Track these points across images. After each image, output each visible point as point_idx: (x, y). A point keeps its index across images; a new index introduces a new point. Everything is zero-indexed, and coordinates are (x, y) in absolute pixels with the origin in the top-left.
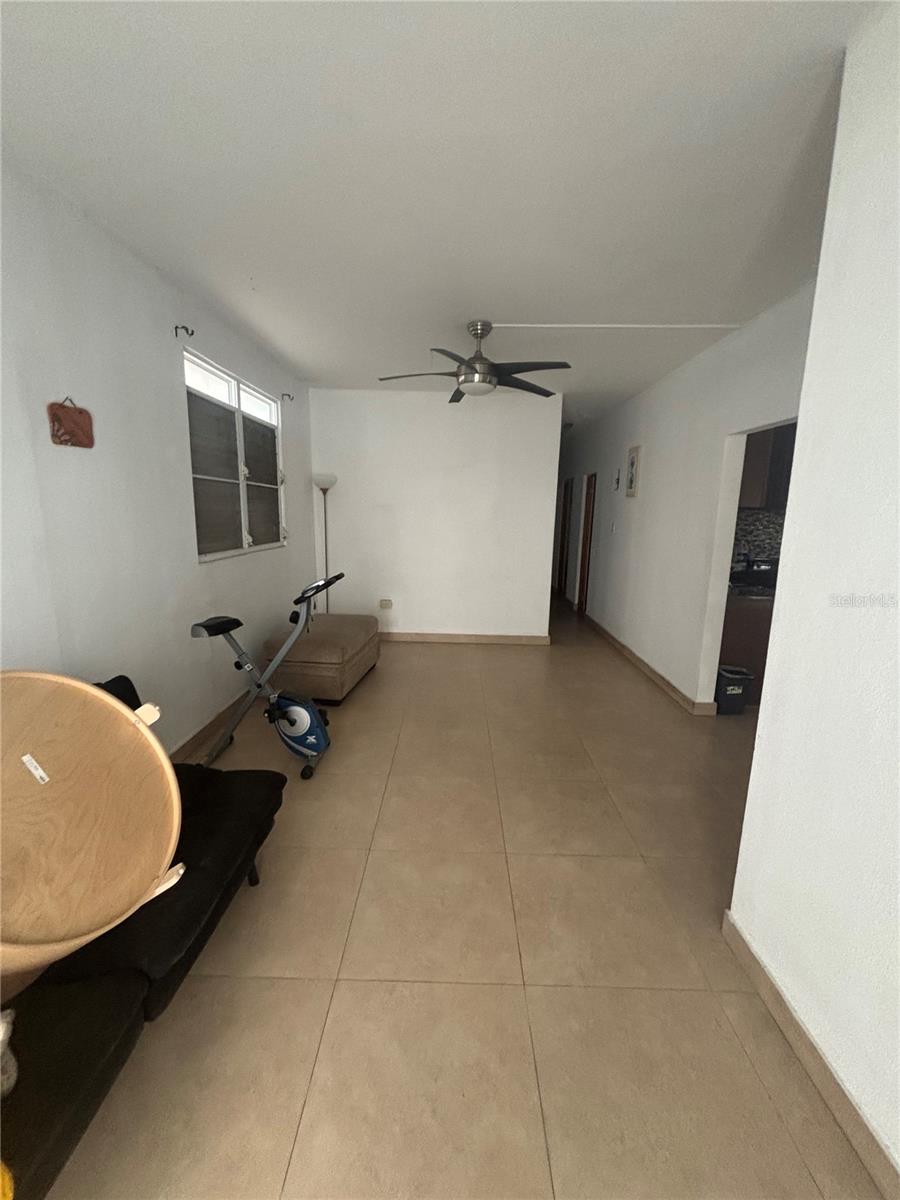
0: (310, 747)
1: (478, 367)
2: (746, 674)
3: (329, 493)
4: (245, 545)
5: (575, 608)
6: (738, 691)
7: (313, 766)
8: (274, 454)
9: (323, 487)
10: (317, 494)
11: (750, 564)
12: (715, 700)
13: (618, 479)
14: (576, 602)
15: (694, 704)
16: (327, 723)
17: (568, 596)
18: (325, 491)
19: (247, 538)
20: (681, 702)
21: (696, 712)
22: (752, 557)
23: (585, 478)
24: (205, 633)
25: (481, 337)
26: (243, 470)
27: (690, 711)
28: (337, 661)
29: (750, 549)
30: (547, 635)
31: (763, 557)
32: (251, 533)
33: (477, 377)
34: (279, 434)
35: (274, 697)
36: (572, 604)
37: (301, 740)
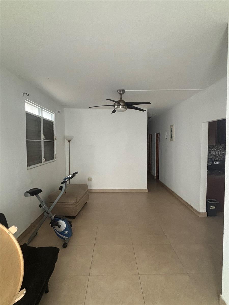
0: (66, 235)
1: (121, 103)
2: (216, 202)
3: (71, 142)
4: (43, 162)
5: (155, 178)
6: (214, 208)
7: (67, 243)
8: (53, 130)
9: (69, 140)
10: (67, 142)
11: (213, 162)
12: (206, 211)
13: (167, 135)
14: (155, 176)
15: (199, 213)
16: (71, 226)
17: (153, 174)
18: (69, 141)
19: (43, 159)
20: (195, 212)
21: (200, 216)
22: (213, 159)
23: (156, 134)
24: (29, 195)
25: (122, 94)
26: (43, 136)
27: (198, 215)
28: (74, 202)
29: (212, 157)
30: (146, 188)
31: (217, 159)
32: (44, 158)
33: (121, 107)
34: (55, 124)
35: (53, 217)
36: (154, 176)
37: (62, 233)
